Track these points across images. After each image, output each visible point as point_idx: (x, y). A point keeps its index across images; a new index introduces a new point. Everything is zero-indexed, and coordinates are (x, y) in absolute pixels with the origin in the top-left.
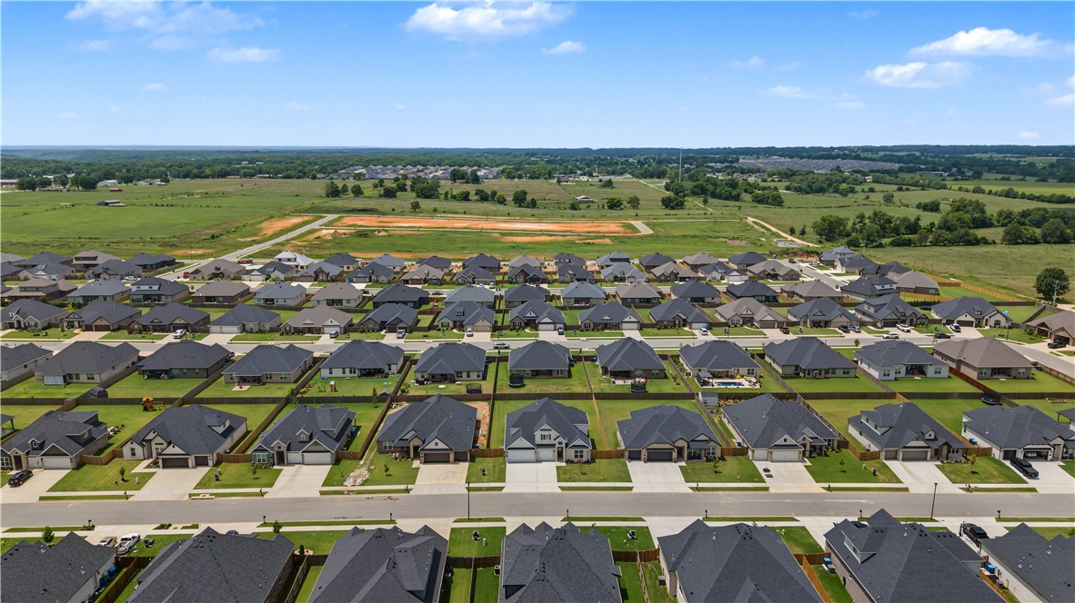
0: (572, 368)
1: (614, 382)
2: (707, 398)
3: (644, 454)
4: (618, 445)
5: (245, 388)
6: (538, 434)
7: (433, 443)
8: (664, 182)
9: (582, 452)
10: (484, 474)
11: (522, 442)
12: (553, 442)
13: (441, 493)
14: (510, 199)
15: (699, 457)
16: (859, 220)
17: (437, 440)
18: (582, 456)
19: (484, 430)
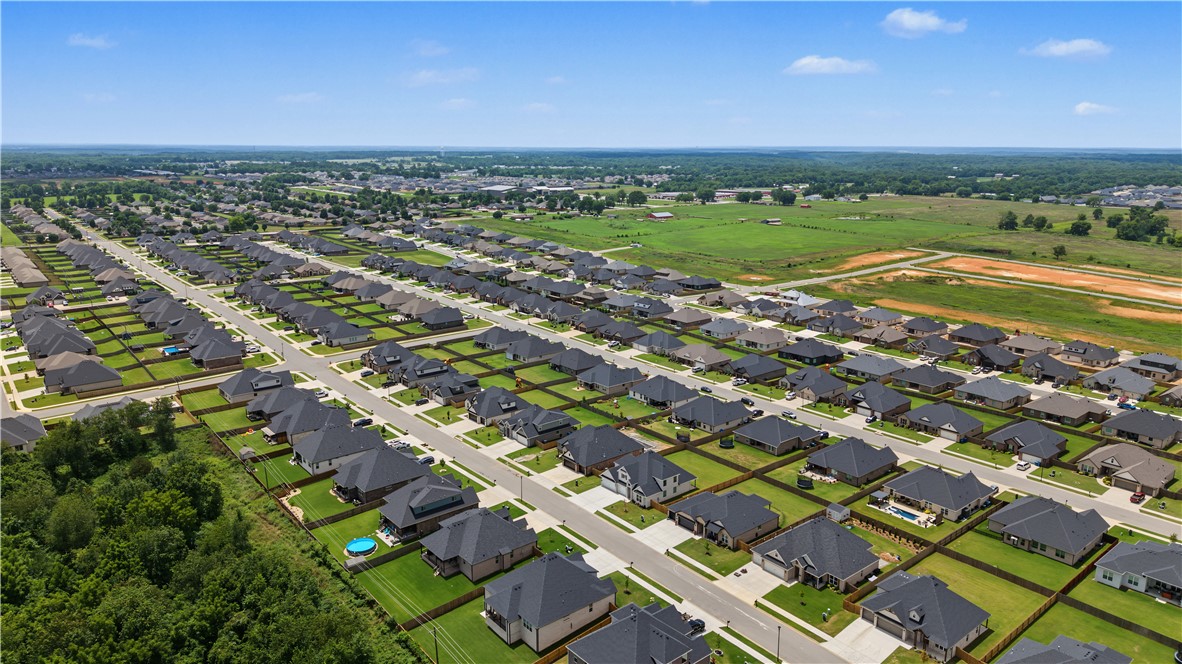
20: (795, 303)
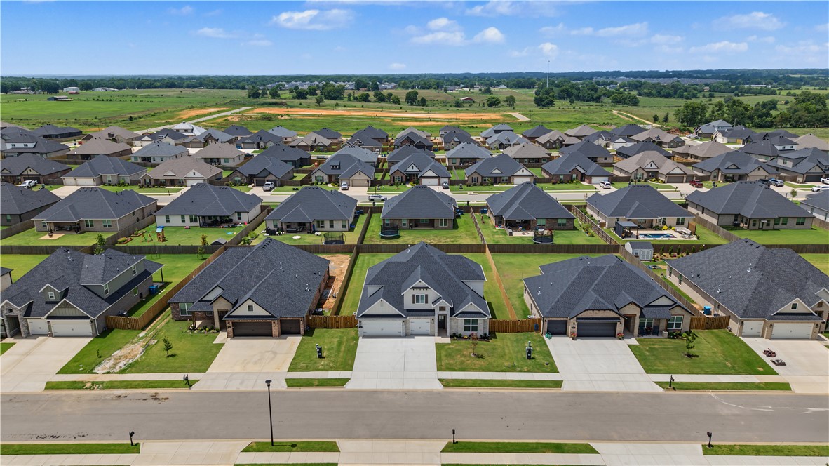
0: (458, 220)
1: (511, 234)
2: (638, 251)
3: (572, 326)
4: (526, 312)
5: (56, 236)
6: (408, 295)
7: (245, 307)
8: (532, 92)
9: (475, 322)
10: (320, 357)
11: (383, 306)
12: (432, 307)
13: (243, 388)
14: (403, 100)
15: (656, 331)
16: (717, 108)
17: (250, 303)
18: (475, 329)
19: (336, 287)
20: (192, 134)
